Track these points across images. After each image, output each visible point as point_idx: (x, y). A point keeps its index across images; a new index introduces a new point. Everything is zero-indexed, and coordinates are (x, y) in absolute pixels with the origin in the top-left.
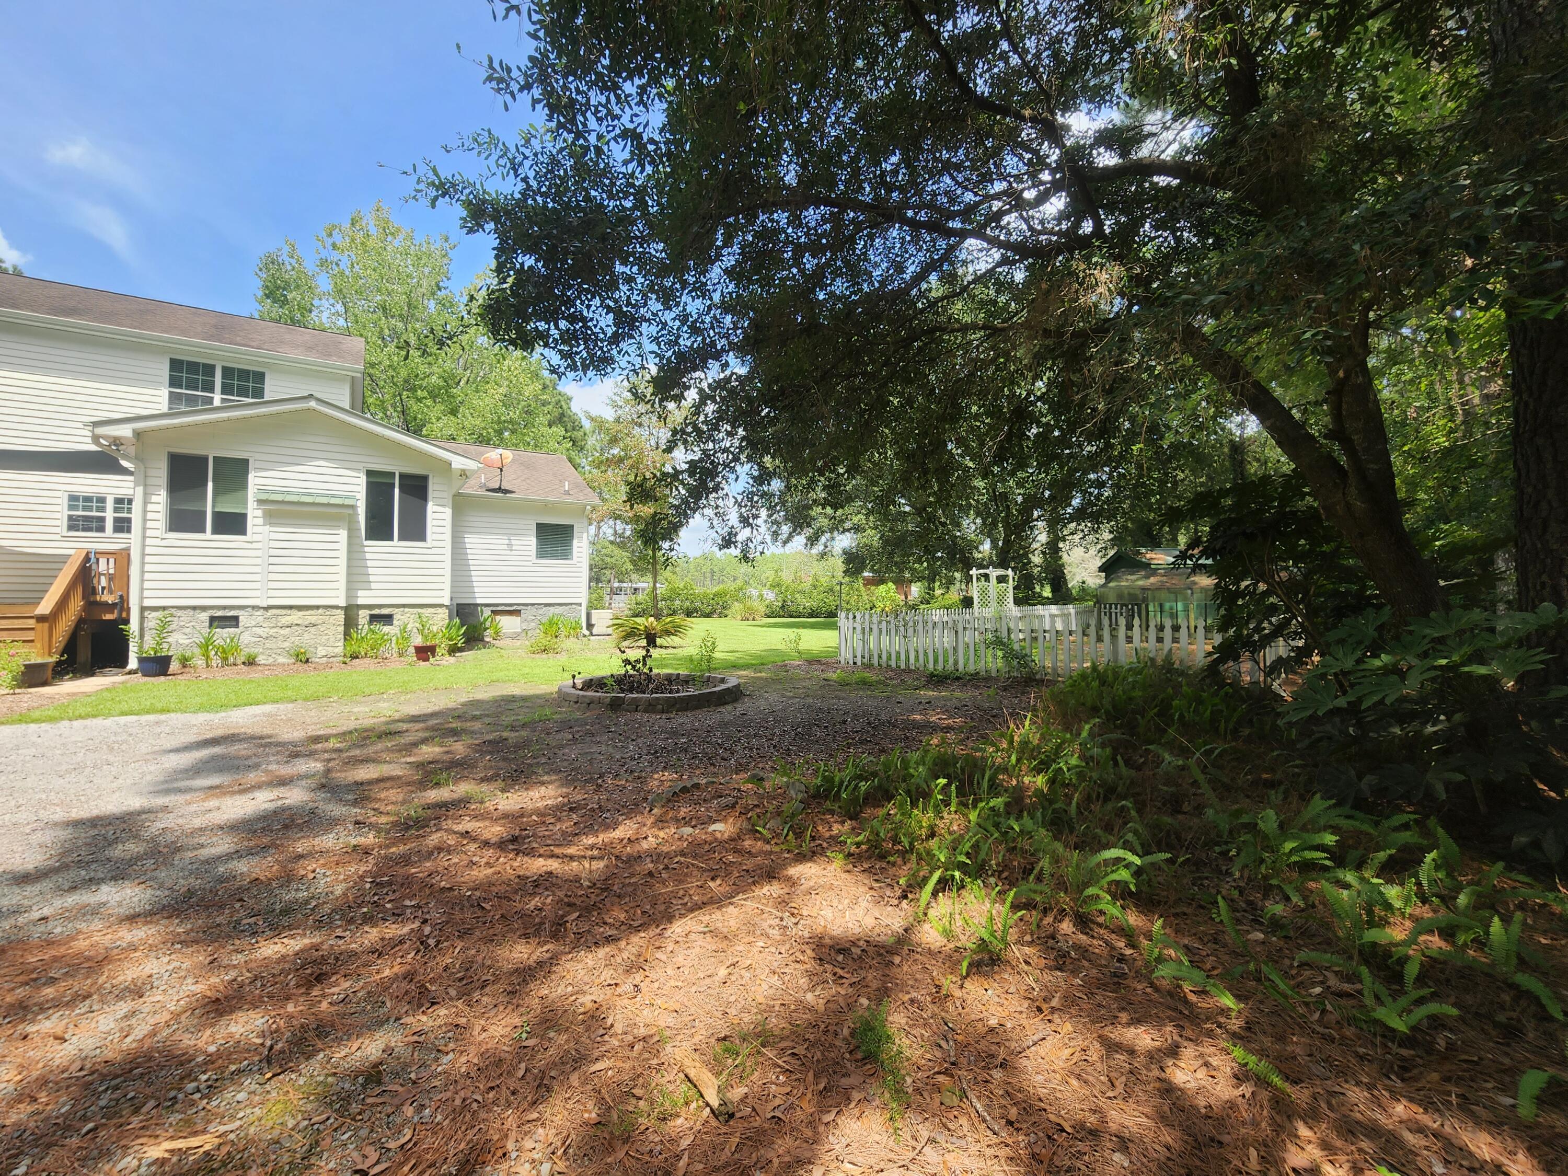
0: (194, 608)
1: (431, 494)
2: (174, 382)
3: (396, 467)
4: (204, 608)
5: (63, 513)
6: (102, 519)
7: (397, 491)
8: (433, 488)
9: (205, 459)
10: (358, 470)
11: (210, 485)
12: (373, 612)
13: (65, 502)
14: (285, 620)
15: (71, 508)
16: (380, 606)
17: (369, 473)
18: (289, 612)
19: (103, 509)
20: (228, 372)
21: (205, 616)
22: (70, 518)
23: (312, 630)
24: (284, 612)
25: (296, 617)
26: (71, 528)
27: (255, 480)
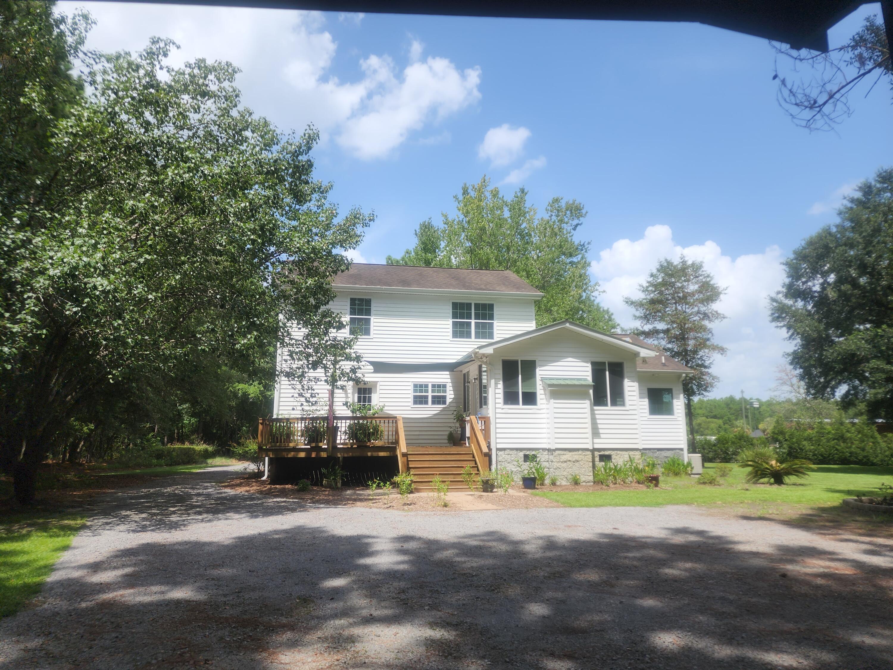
0: (517, 449)
1: (626, 374)
2: (454, 316)
3: (606, 359)
4: (521, 450)
5: (411, 394)
6: (427, 397)
7: (607, 373)
8: (626, 370)
9: (517, 362)
10: (587, 362)
11: (520, 376)
12: (601, 453)
13: (411, 388)
14: (564, 458)
15: (415, 391)
16: (604, 450)
17: (593, 364)
18: (565, 453)
19: (427, 391)
20: (477, 306)
21: (521, 454)
22: (415, 397)
23: (577, 464)
24: (562, 452)
25: (568, 456)
26: (415, 403)
27: (541, 372)
